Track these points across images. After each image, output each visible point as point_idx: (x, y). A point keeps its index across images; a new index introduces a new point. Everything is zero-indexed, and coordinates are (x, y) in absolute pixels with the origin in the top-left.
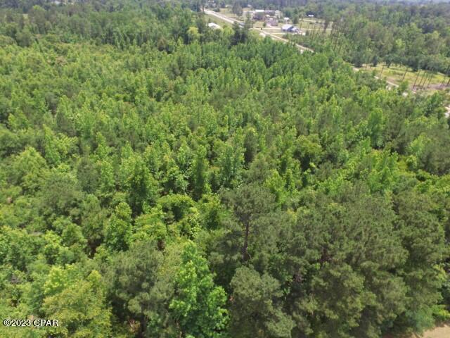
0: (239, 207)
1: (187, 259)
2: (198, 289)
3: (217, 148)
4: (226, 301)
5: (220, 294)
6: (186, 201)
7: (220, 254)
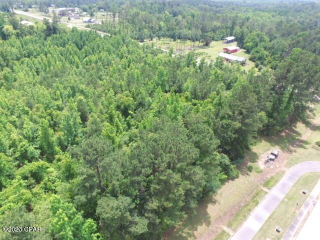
0: (87, 156)
1: (54, 210)
2: (72, 228)
3: (56, 118)
4: (97, 227)
5: (90, 224)
6: (42, 165)
7: (82, 195)
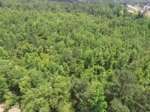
0: (121, 77)
1: (97, 88)
2: (98, 99)
3: (119, 54)
4: (107, 108)
5: (105, 104)
6: (103, 69)
7: (109, 91)
